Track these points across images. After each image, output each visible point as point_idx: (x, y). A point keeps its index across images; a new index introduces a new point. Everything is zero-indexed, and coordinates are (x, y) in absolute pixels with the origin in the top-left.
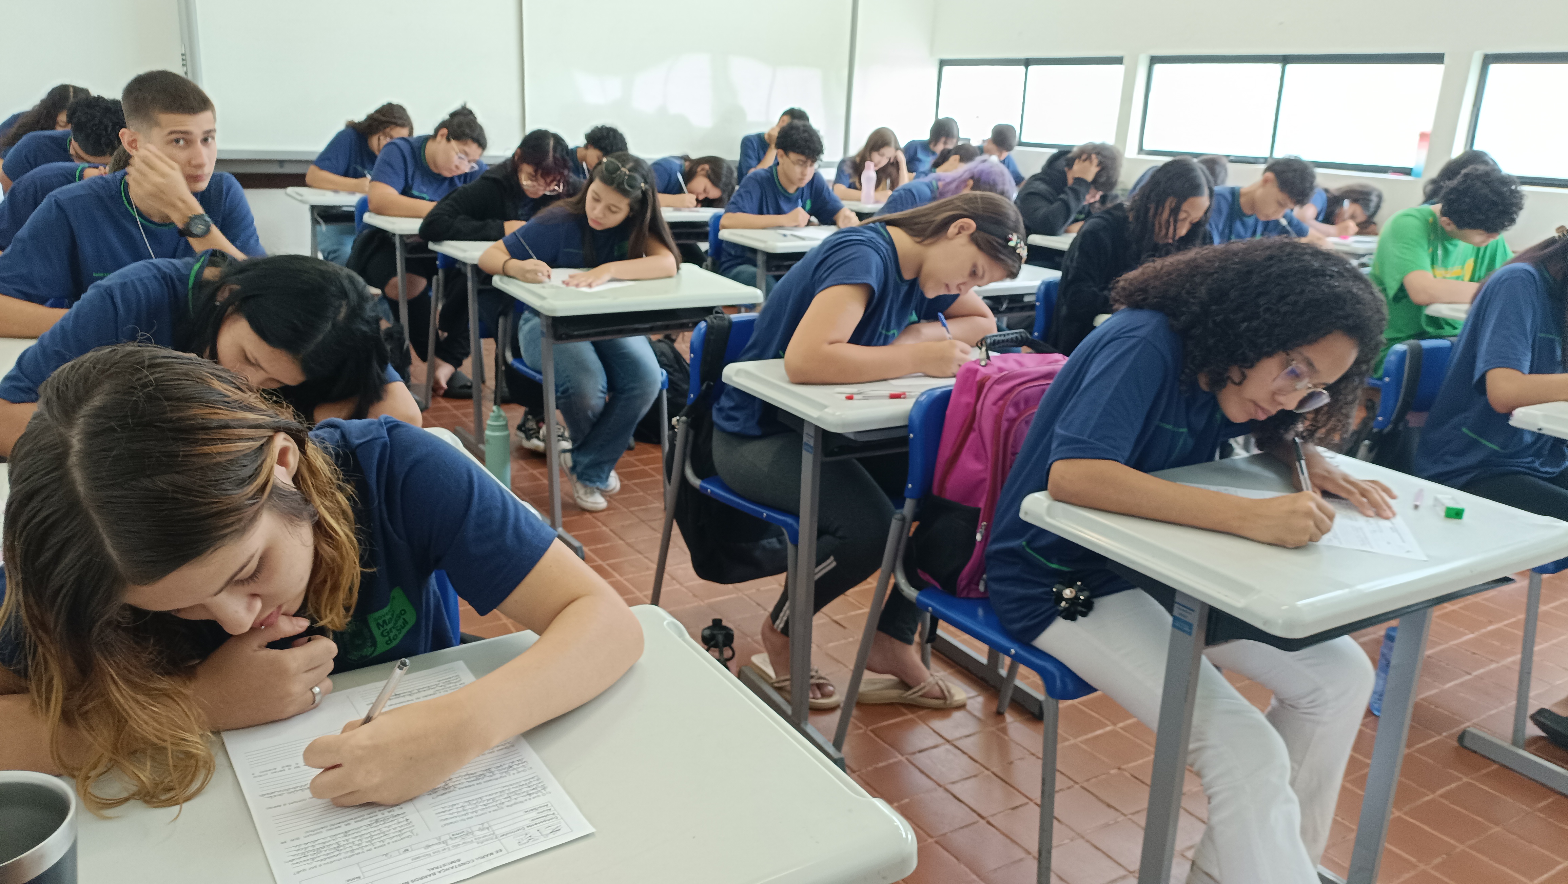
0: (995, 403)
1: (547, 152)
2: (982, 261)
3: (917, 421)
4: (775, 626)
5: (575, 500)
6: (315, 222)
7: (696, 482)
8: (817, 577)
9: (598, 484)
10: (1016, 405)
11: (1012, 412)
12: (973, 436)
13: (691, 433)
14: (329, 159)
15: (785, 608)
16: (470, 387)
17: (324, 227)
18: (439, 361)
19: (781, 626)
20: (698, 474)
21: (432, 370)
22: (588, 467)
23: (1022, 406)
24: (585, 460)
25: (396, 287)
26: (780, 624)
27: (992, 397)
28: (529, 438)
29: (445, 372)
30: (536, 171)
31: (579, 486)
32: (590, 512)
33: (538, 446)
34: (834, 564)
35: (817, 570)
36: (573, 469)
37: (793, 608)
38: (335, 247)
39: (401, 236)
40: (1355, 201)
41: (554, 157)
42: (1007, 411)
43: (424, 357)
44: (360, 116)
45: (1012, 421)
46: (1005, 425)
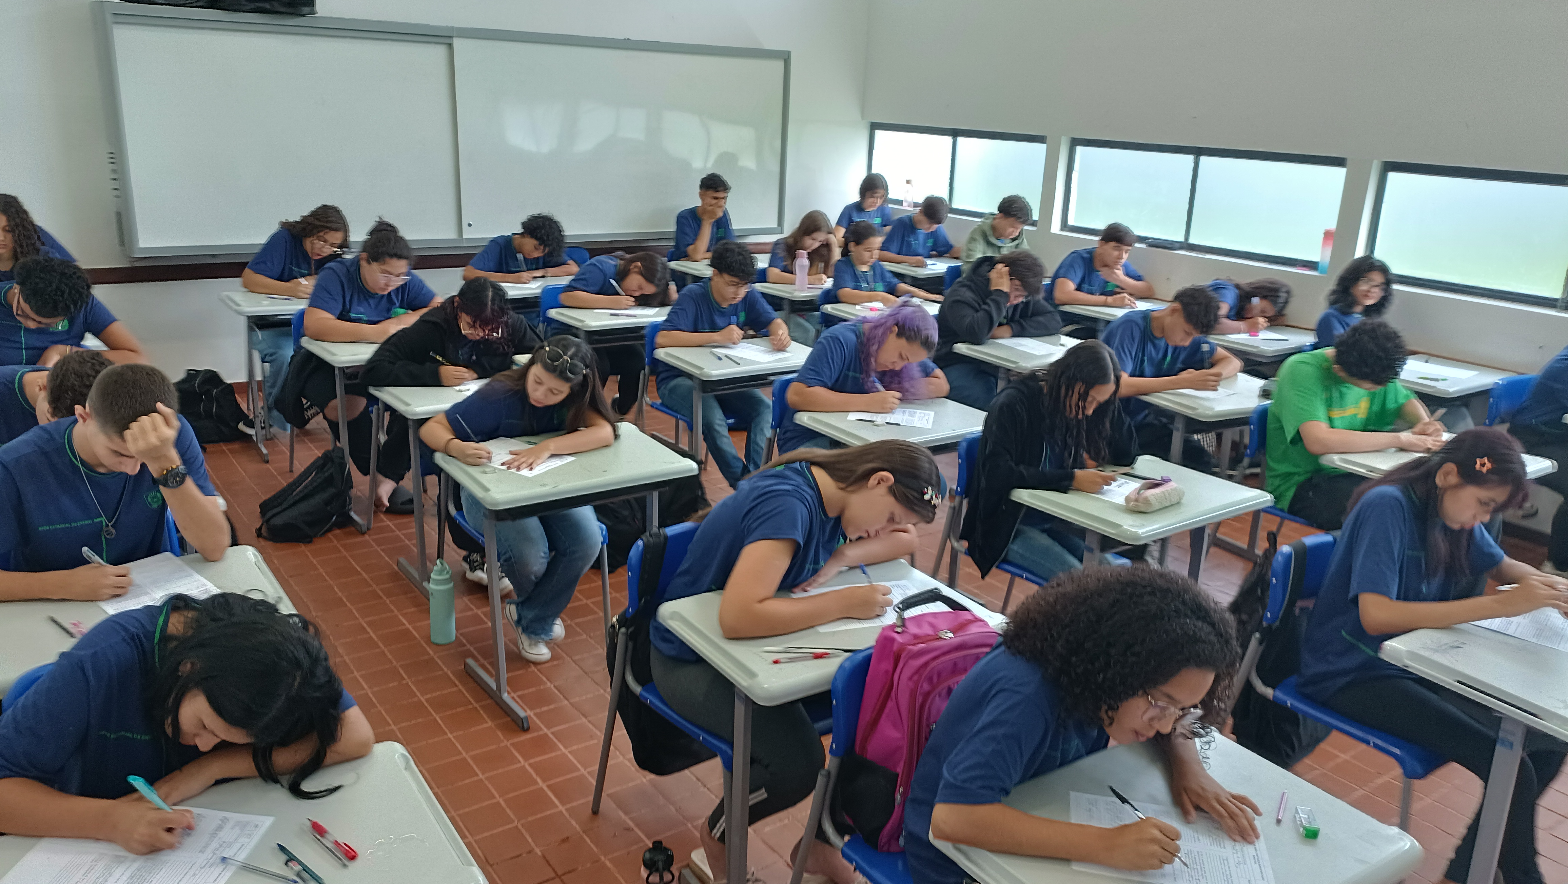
0: (910, 678)
1: (486, 305)
2: (898, 510)
3: (839, 685)
4: (713, 835)
5: (520, 652)
6: (251, 329)
7: (637, 689)
8: (751, 803)
9: (543, 636)
10: (930, 680)
11: (926, 687)
12: (890, 704)
13: (630, 644)
14: (264, 263)
15: (721, 821)
16: (411, 501)
17: (260, 334)
18: (380, 477)
19: (718, 835)
20: (638, 680)
21: (375, 486)
22: (532, 621)
23: (935, 680)
24: (530, 614)
25: (336, 409)
26: (717, 832)
27: (907, 673)
28: (473, 569)
29: (386, 488)
30: (474, 322)
31: (524, 637)
32: (536, 664)
33: (481, 579)
34: (766, 795)
35: (751, 797)
36: (519, 622)
37: (729, 822)
38: (272, 351)
39: (340, 368)
40: (1264, 297)
41: (493, 310)
42: (922, 686)
43: (365, 471)
44: (295, 216)
45: (927, 695)
46: (920, 699)
